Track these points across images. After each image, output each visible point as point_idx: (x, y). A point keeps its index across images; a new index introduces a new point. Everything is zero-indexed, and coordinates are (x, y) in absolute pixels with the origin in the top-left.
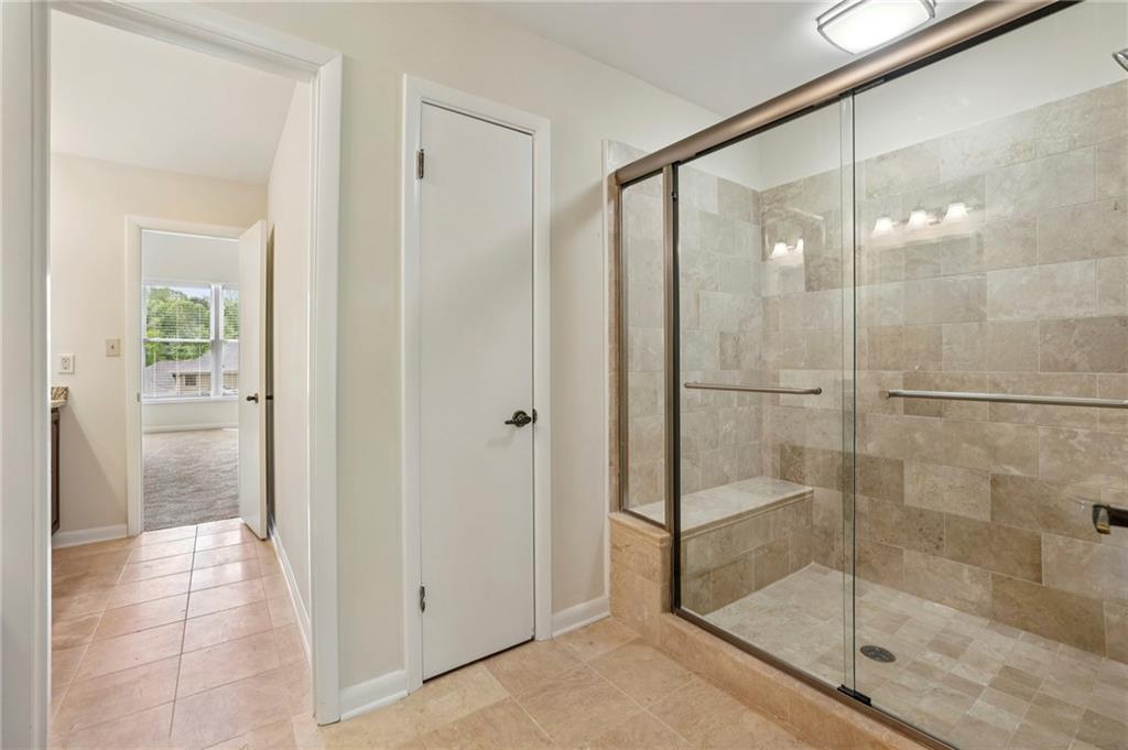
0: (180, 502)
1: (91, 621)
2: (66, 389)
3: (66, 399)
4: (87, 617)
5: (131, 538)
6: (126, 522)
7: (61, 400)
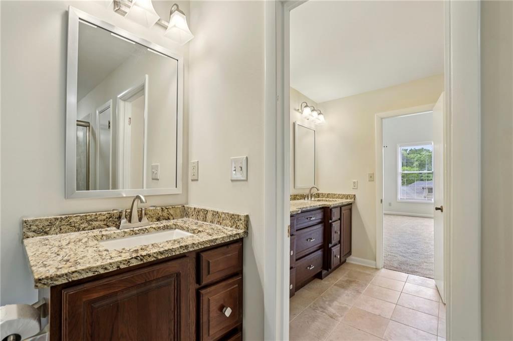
0: (404, 257)
1: (346, 308)
2: (355, 195)
3: (354, 199)
4: (344, 305)
5: (377, 269)
6: (375, 260)
7: (353, 200)
